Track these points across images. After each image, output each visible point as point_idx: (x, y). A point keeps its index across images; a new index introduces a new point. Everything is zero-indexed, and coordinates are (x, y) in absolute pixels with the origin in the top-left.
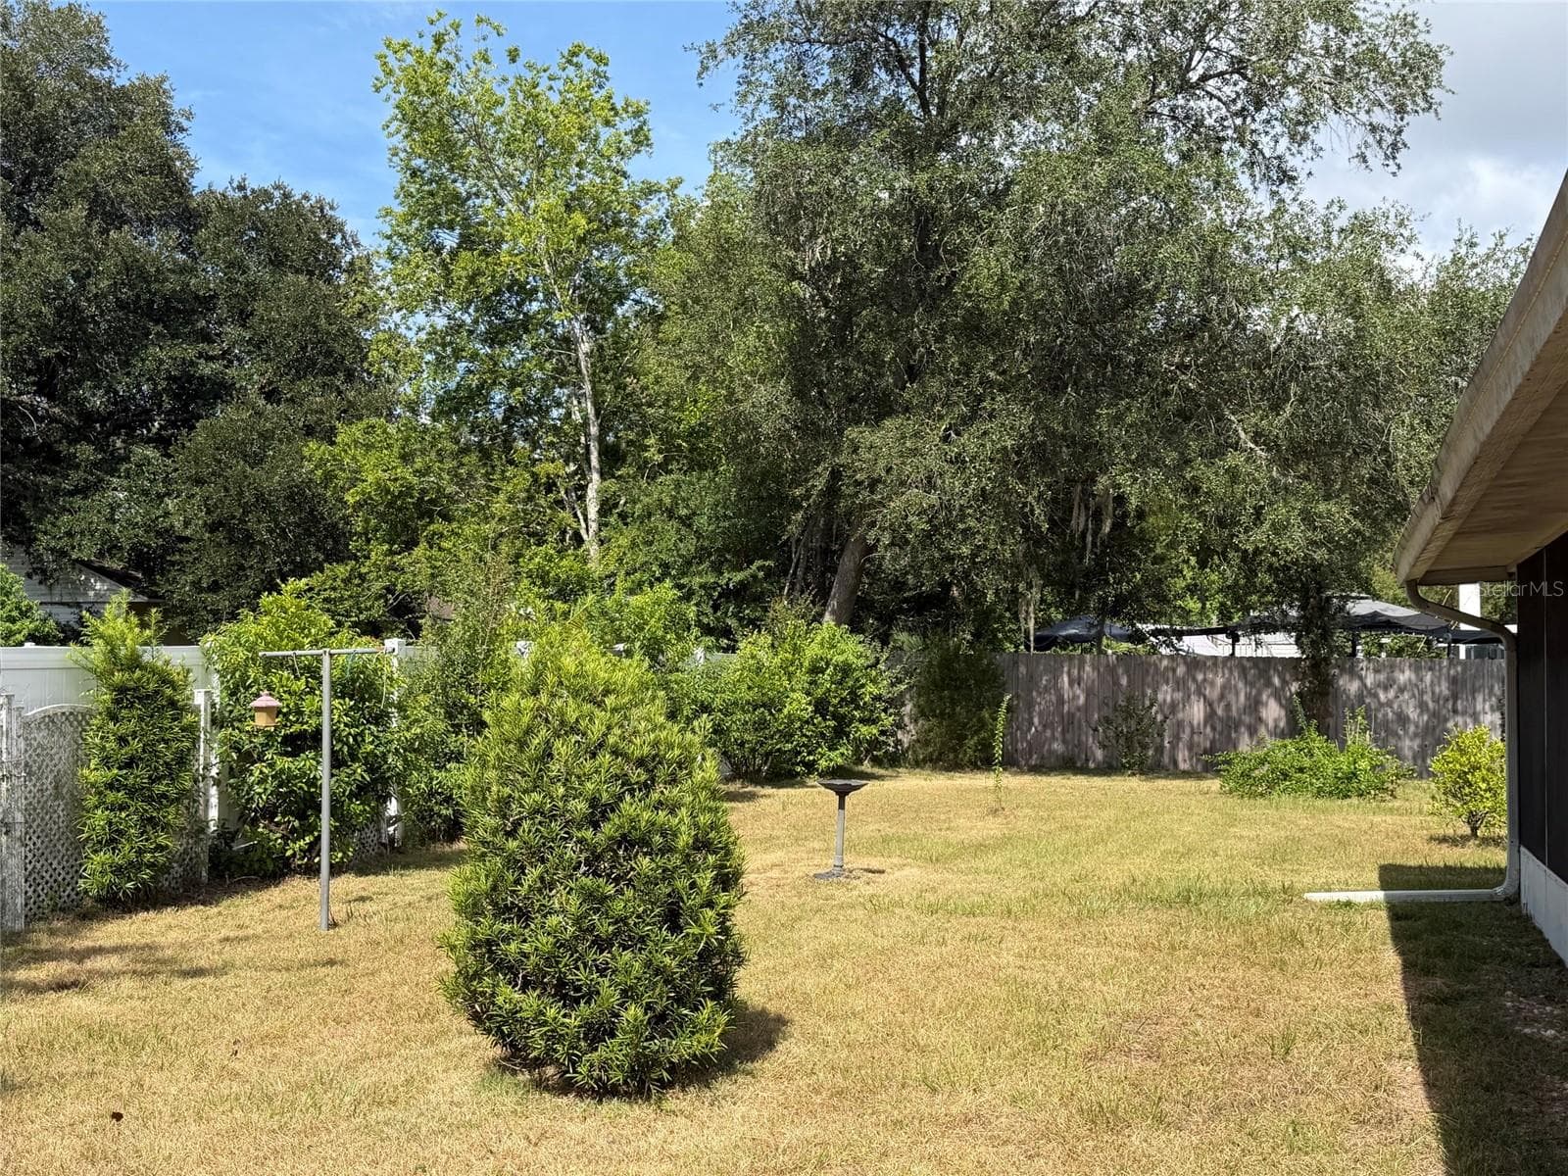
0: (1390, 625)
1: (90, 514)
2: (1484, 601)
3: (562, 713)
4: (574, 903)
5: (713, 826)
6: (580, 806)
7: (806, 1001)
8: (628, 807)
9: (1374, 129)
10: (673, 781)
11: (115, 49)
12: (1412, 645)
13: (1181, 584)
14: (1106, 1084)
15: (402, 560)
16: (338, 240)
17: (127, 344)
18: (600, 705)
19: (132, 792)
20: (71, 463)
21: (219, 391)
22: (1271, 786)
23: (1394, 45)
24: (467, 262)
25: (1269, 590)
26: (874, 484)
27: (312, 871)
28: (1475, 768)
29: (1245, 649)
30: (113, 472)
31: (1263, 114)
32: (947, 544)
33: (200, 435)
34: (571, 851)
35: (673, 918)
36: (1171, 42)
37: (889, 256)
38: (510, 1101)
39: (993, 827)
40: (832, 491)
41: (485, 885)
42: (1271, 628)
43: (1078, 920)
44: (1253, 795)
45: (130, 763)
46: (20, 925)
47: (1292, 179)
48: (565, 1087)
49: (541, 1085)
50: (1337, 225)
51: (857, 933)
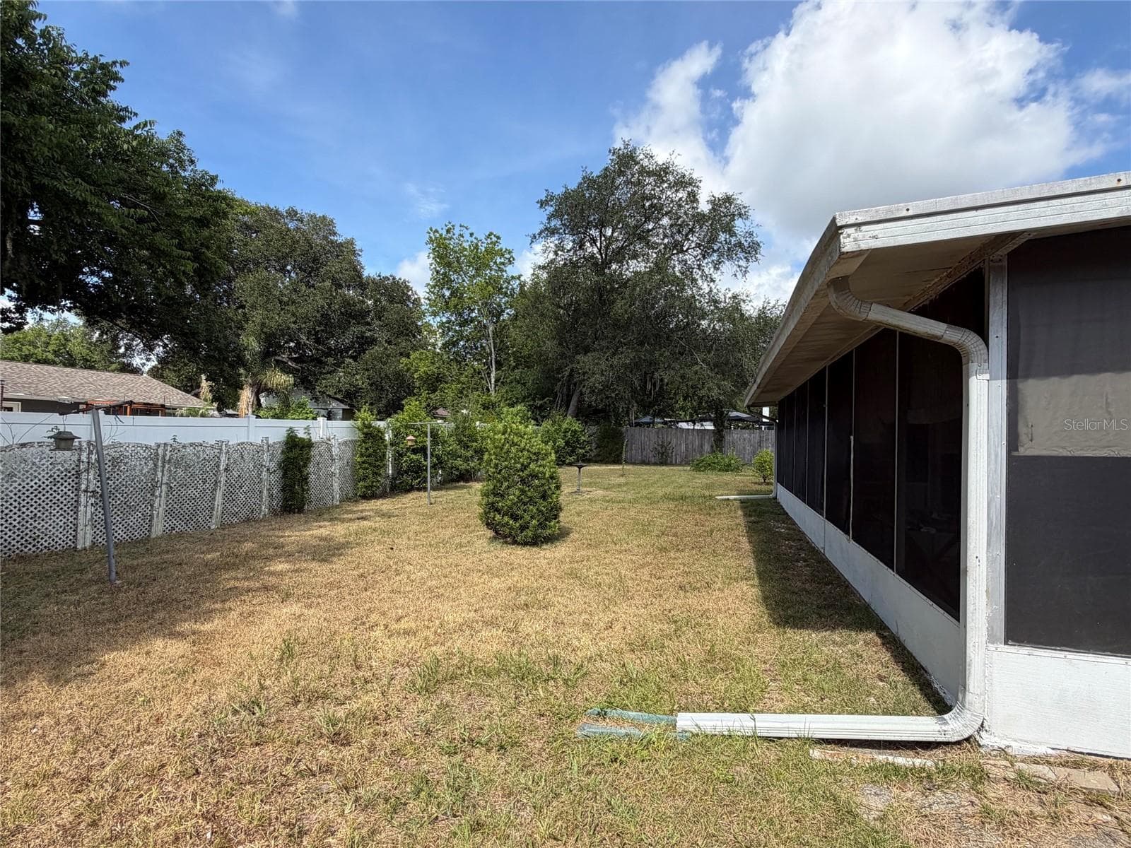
0: (741, 420)
1: (334, 379)
2: (770, 412)
3: (512, 440)
4: (517, 493)
5: (554, 472)
6: (519, 466)
7: (576, 524)
8: (532, 466)
9: (739, 266)
10: (544, 459)
11: (338, 229)
12: (748, 426)
13: (677, 406)
14: (662, 541)
15: (432, 396)
16: (410, 293)
17: (344, 327)
18: (523, 437)
19: (370, 464)
20: (326, 363)
21: (373, 341)
22: (706, 468)
23: (746, 241)
24: (454, 301)
25: (705, 408)
26: (584, 374)
27: (425, 489)
28: (765, 462)
29: (698, 427)
30: (339, 367)
31: (706, 261)
32: (607, 393)
33: (367, 356)
34: (516, 478)
35: (544, 497)
36: (679, 238)
37: (591, 302)
38: (499, 546)
39: (622, 480)
40: (571, 376)
41: (492, 487)
42: (706, 420)
43: (651, 504)
44: (700, 471)
45: (369, 456)
46: (338, 503)
47: (714, 281)
48: (515, 542)
49: (506, 543)
50: (728, 296)
51: (587, 507)
